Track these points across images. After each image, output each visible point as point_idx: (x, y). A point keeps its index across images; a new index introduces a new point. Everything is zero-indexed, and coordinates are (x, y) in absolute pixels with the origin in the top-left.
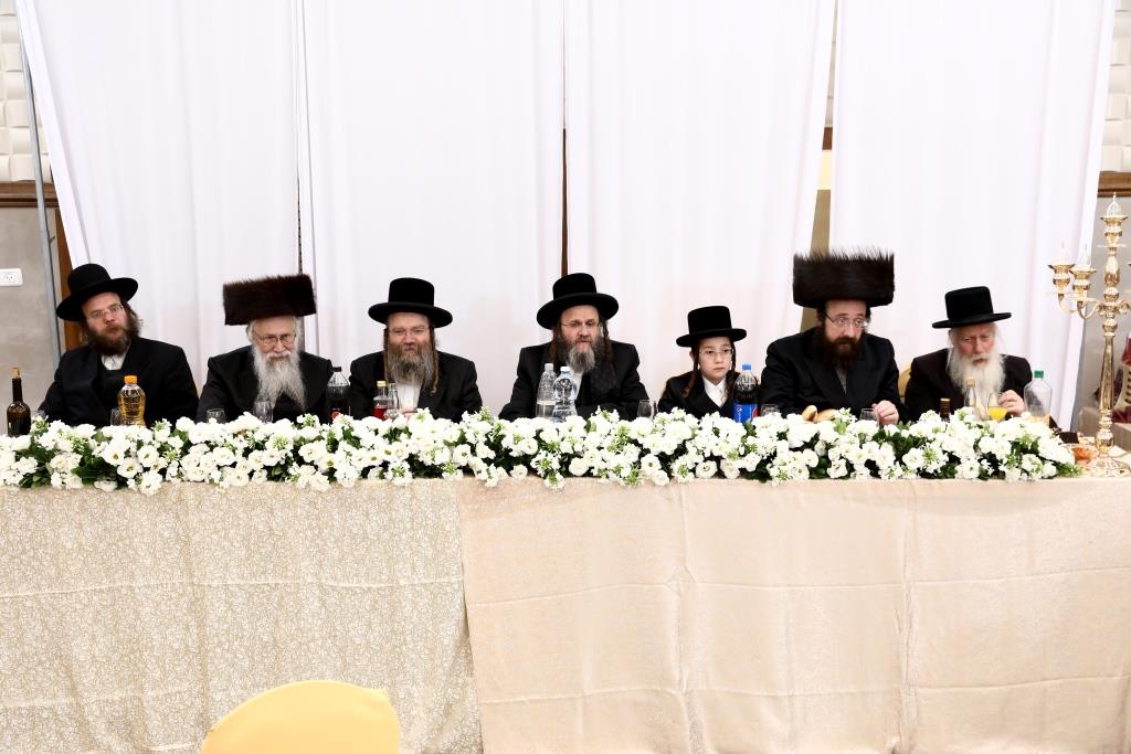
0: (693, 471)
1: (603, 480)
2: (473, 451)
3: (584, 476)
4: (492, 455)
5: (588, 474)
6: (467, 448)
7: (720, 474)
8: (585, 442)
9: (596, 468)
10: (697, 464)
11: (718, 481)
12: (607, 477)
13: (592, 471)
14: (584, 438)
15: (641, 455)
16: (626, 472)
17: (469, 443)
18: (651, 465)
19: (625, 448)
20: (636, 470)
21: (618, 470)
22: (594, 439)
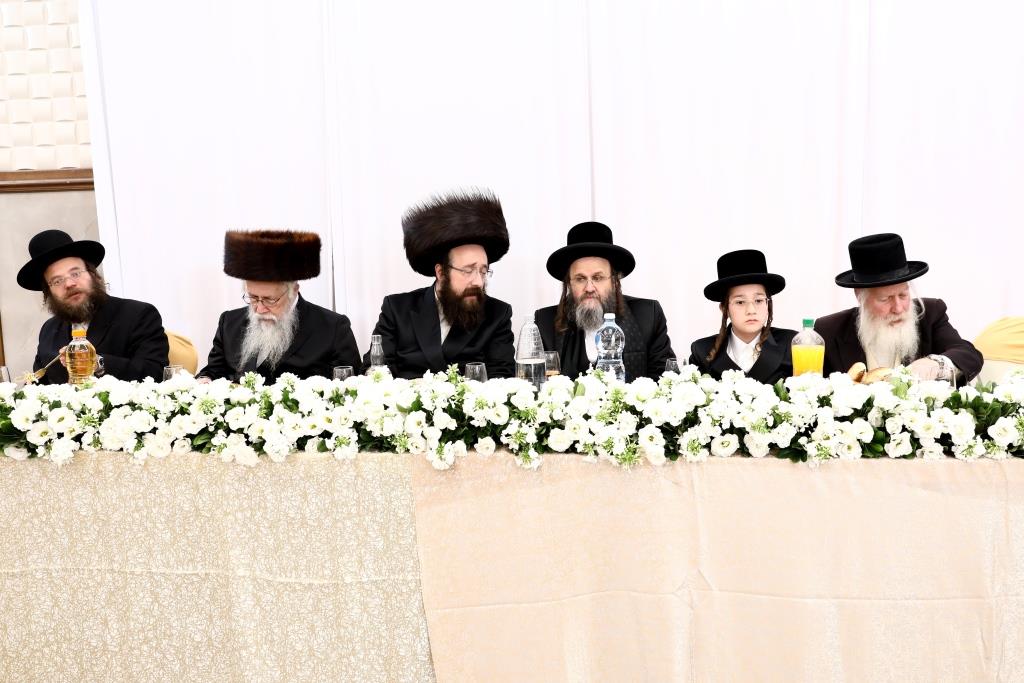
0: (708, 446)
1: (591, 457)
2: (429, 420)
3: (567, 452)
4: (452, 425)
5: (572, 449)
6: (422, 415)
7: (743, 451)
8: (566, 410)
9: (582, 442)
10: (712, 438)
11: (739, 459)
12: (596, 453)
13: (577, 445)
14: (567, 404)
15: (640, 426)
16: (620, 448)
17: (424, 410)
18: (651, 438)
19: (619, 416)
20: (633, 446)
21: (609, 446)
22: (580, 405)
